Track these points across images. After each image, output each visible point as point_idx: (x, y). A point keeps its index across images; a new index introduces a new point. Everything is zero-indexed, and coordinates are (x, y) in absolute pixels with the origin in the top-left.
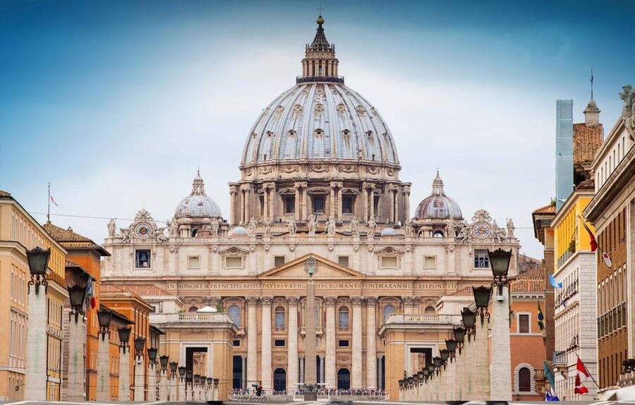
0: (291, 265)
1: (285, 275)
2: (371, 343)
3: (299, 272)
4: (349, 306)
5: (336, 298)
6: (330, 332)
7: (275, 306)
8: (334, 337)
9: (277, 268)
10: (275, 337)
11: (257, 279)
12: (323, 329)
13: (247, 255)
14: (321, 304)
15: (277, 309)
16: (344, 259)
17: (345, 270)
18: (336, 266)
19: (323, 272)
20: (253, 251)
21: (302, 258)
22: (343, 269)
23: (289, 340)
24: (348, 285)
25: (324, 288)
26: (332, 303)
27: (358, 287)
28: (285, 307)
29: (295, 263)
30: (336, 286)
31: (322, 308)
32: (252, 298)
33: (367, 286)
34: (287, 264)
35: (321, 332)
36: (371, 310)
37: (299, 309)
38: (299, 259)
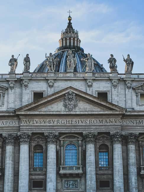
0: (49, 99)
1: (44, 110)
2: (133, 183)
3: (58, 107)
4: (108, 144)
5: (96, 134)
6: (91, 171)
7: (33, 144)
8: (94, 177)
9: (35, 103)
10: (33, 177)
11: (15, 115)
12: (82, 168)
13: (7, 92)
14: (80, 142)
15: (35, 146)
16: (103, 95)
17: (104, 104)
18: (96, 100)
19: (83, 107)
20: (12, 88)
21: (61, 91)
22: (102, 103)
23: (48, 180)
24: (108, 121)
25: (84, 124)
26: (92, 139)
27: (118, 122)
28: (43, 145)
29: (54, 97)
30: (95, 121)
31: (82, 146)
32: (10, 135)
33: (127, 122)
34: (46, 98)
35: (80, 171)
36: (132, 147)
37: (58, 147)
38: (57, 93)
